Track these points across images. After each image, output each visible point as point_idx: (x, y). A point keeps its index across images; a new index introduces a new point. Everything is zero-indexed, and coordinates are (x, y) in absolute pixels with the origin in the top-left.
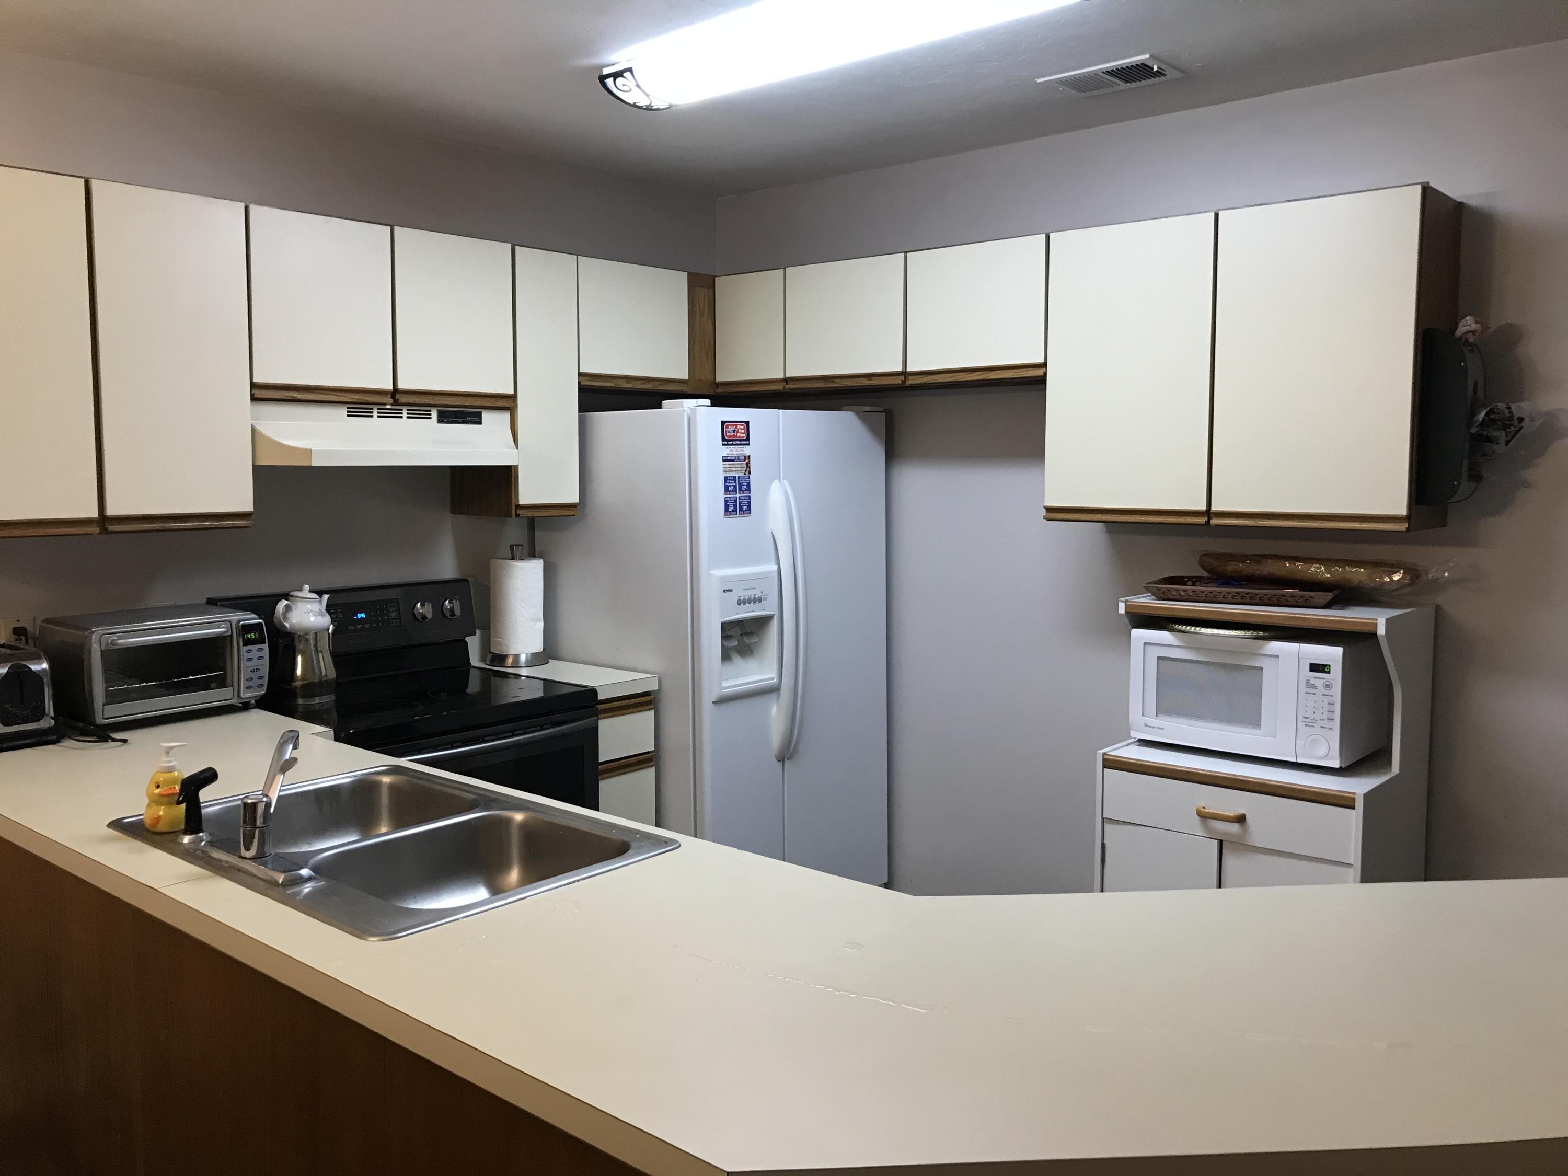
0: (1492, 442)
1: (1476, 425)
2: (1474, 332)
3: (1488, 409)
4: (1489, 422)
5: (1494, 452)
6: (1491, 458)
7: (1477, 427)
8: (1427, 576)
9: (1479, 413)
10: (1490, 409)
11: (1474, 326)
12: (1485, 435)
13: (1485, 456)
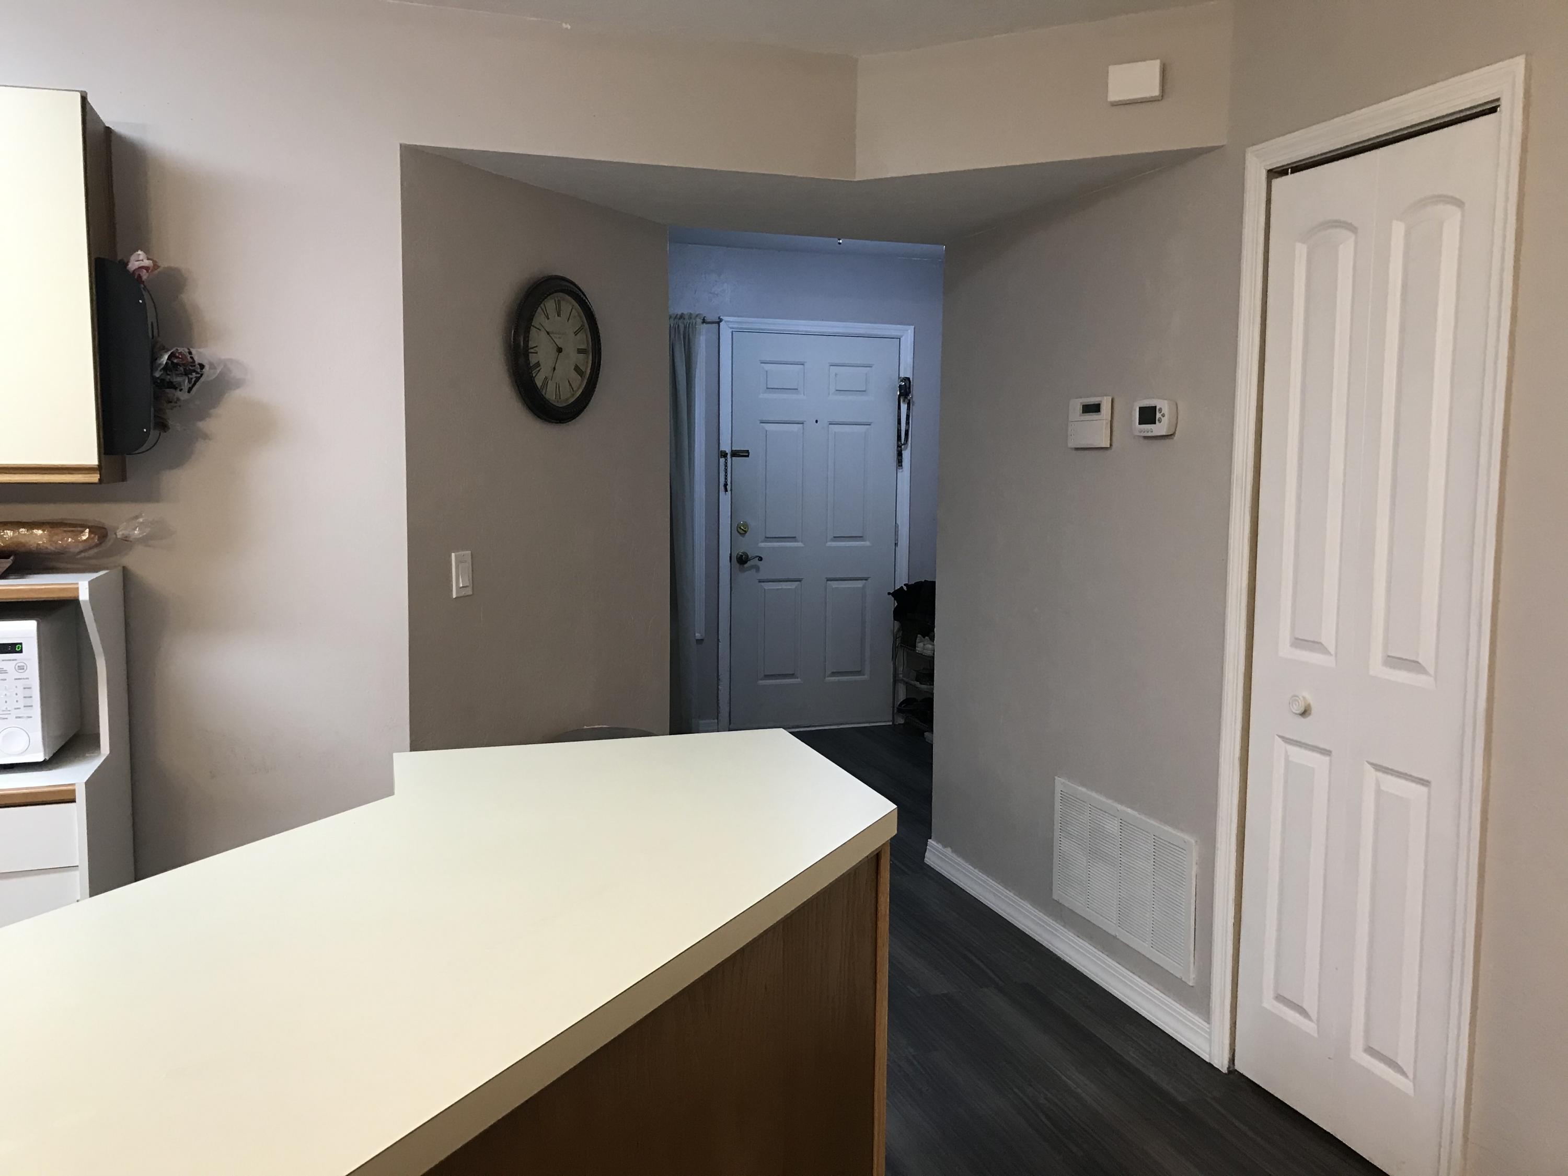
0: (176, 388)
1: (159, 369)
2: (147, 268)
3: (170, 353)
4: (171, 367)
5: (178, 399)
6: (176, 405)
7: (160, 371)
8: (115, 534)
9: (161, 356)
10: (171, 353)
11: (147, 263)
12: (168, 380)
13: (171, 402)
